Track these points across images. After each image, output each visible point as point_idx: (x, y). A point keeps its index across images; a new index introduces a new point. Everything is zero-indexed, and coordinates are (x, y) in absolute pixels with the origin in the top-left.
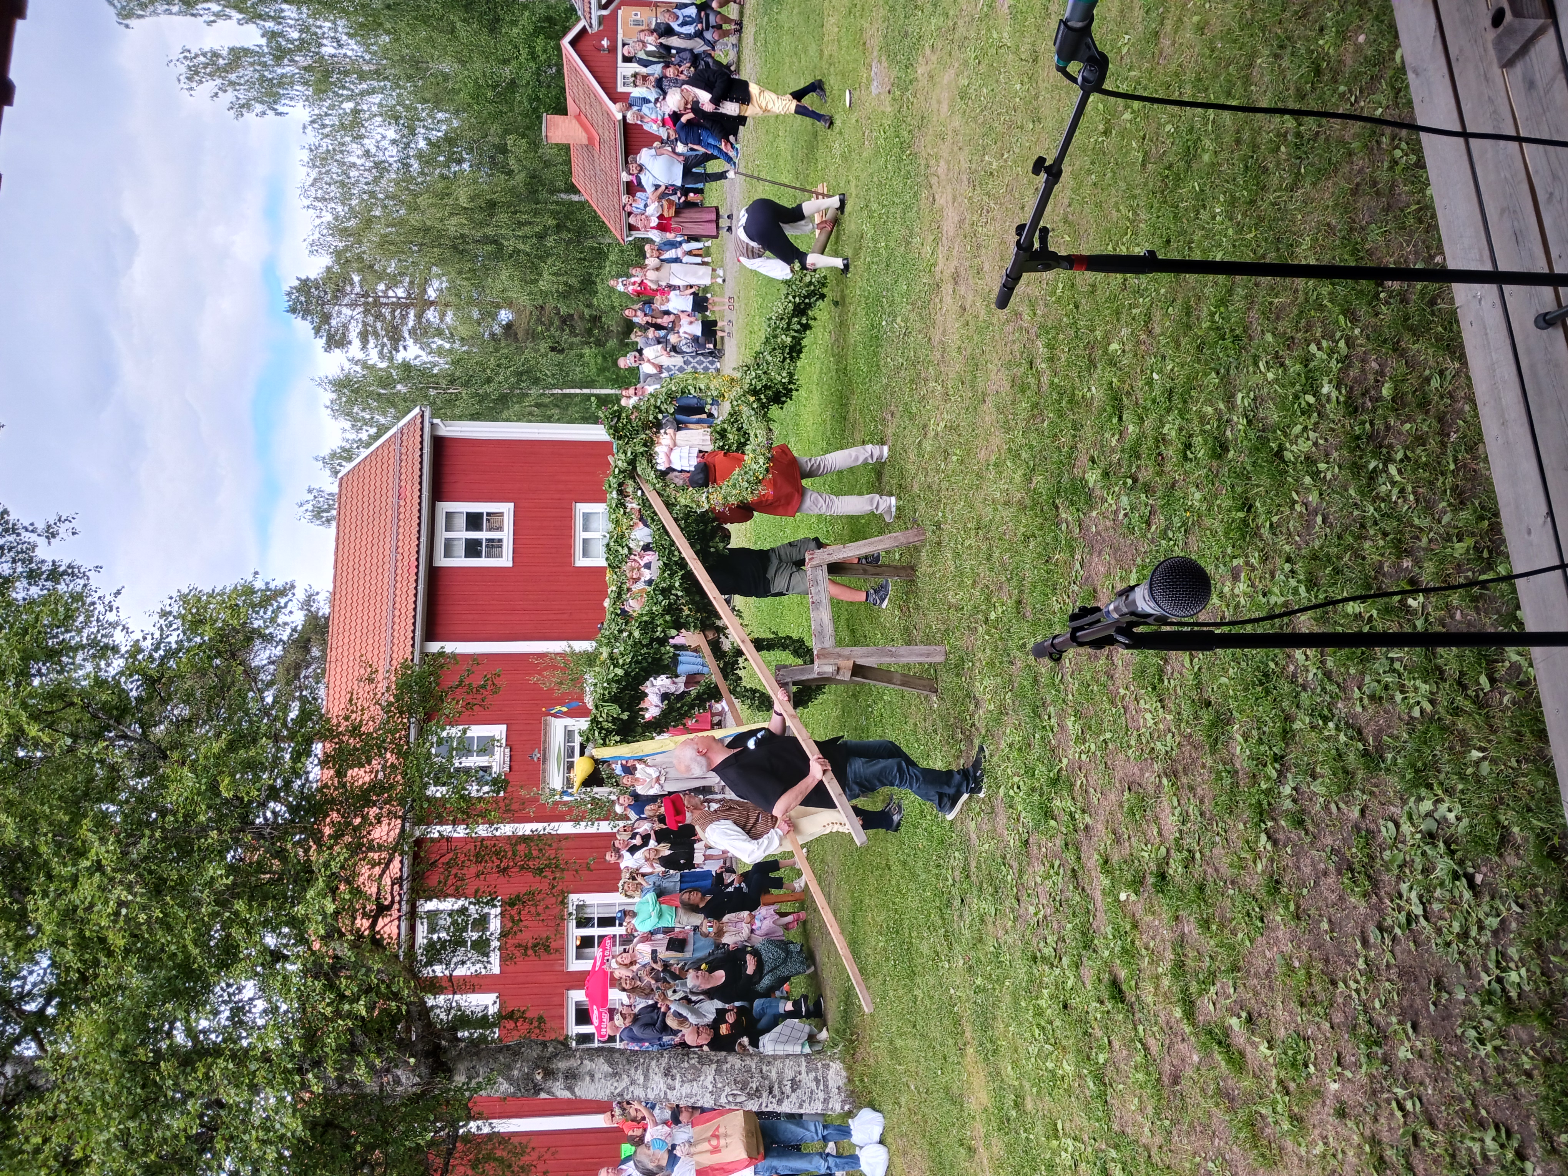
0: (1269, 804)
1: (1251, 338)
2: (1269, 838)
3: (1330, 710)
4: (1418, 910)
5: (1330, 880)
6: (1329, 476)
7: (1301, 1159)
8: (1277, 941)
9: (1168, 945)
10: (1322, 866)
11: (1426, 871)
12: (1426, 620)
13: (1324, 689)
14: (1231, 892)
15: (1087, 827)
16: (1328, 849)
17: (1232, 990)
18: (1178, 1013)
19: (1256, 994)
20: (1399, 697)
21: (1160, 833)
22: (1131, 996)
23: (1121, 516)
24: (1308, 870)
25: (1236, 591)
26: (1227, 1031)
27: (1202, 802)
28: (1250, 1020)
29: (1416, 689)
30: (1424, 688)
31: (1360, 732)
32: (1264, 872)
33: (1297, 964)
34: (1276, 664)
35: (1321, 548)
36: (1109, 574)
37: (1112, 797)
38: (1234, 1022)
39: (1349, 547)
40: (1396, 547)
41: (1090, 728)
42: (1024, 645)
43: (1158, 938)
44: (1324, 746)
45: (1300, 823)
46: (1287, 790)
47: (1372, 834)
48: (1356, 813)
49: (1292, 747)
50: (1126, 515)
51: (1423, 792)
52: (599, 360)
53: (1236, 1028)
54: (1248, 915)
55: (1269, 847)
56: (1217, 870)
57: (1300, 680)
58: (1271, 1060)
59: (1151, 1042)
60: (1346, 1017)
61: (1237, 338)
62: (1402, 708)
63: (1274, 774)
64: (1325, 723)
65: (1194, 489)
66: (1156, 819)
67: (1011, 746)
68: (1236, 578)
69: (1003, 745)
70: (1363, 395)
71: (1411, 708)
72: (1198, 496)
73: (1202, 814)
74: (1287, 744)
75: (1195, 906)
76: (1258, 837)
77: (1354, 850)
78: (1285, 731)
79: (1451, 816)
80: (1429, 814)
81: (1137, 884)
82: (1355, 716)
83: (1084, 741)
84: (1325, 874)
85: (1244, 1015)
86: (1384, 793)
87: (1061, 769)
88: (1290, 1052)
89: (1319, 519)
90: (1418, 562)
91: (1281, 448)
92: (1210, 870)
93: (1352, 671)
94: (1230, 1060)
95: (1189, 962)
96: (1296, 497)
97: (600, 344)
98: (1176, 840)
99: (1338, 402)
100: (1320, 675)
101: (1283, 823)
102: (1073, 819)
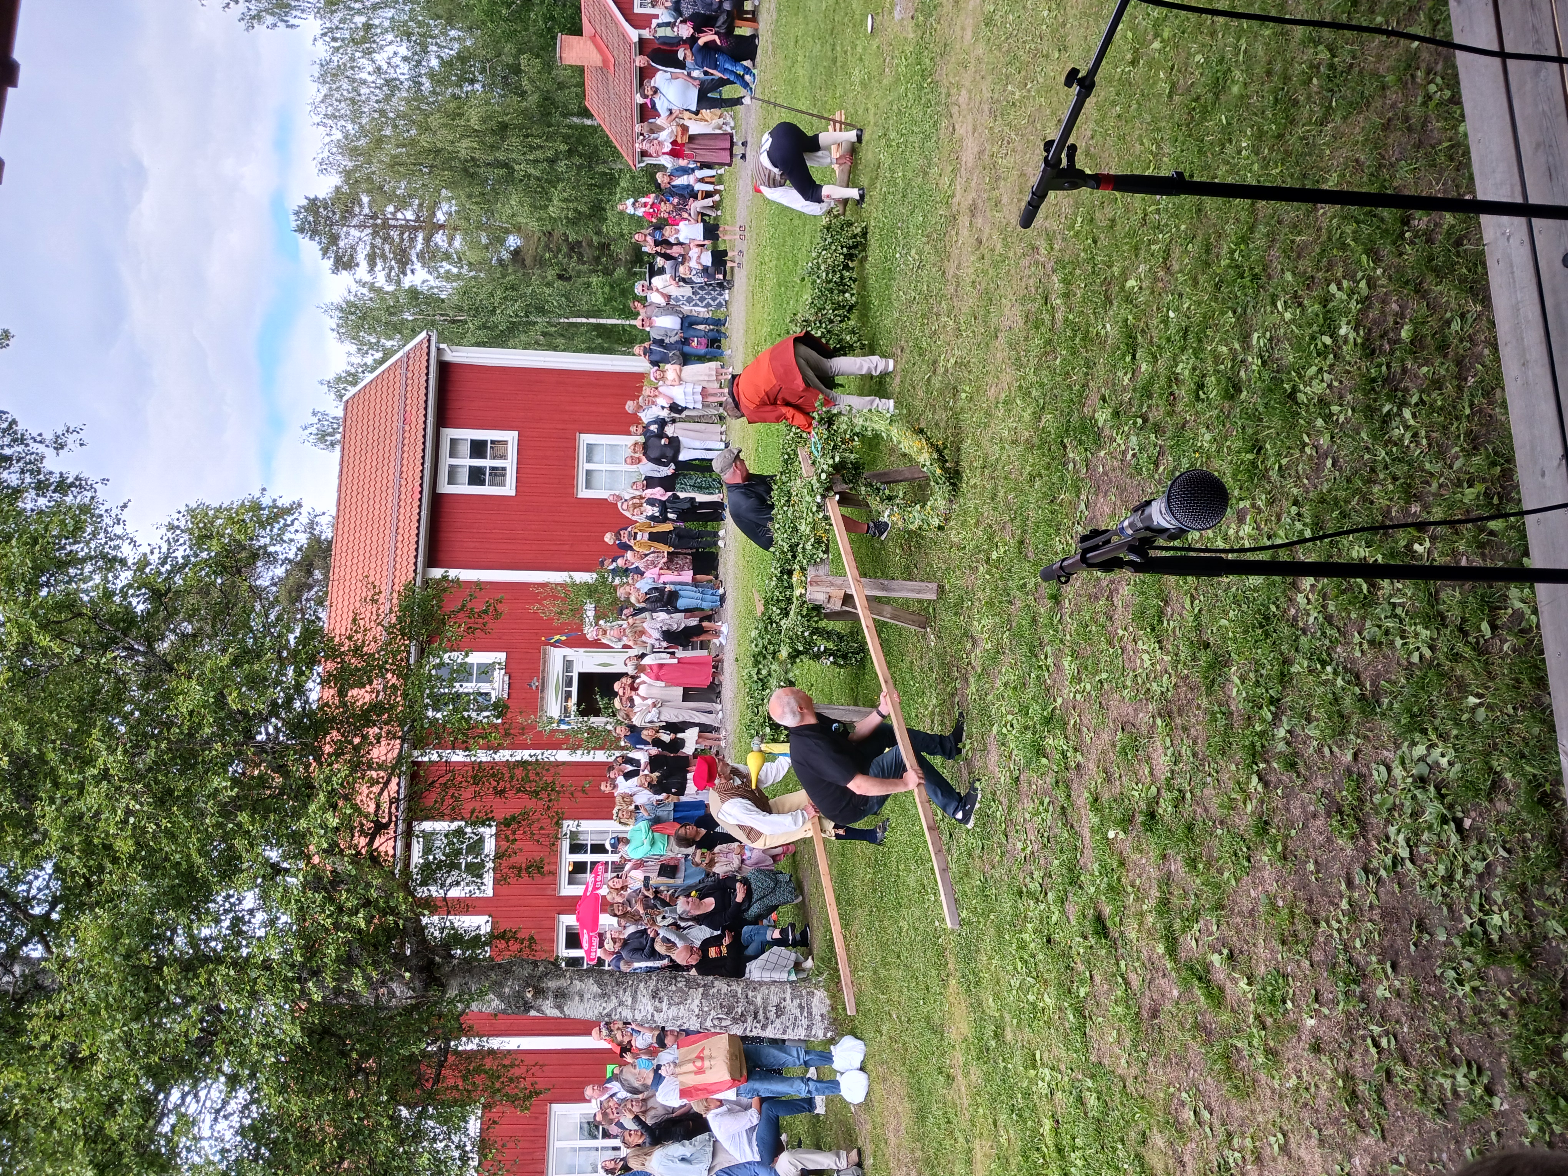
0: (1263, 746)
1: (1270, 277)
2: (1260, 779)
3: (1329, 654)
4: (1404, 853)
5: (1318, 823)
6: (1342, 419)
7: (1273, 1091)
8: (1262, 881)
9: (1155, 883)
10: (1312, 808)
11: (1415, 815)
13: (1324, 634)
14: (1219, 832)
15: (1078, 765)
16: (1319, 792)
17: (1215, 928)
18: (1161, 949)
19: (1239, 931)
20: (1399, 642)
21: (1152, 773)
22: (1114, 933)
23: (1129, 457)
24: (1297, 812)
25: (1241, 534)
26: (1208, 967)
27: (1195, 743)
28: (1231, 956)
29: (1417, 635)
30: (1425, 633)
31: (1357, 677)
32: (1253, 813)
33: (1281, 903)
34: (1278, 607)
35: (1329, 491)
36: (1113, 514)
37: (1105, 736)
38: (1216, 958)
39: (1358, 491)
40: (1406, 492)
41: (1086, 668)
42: (1025, 585)
43: (1145, 876)
44: (1320, 690)
45: (1293, 765)
46: (1281, 733)
47: (1362, 778)
48: (1349, 757)
49: (1289, 691)
50: (1134, 455)
51: (1417, 736)
52: (607, 289)
53: (1217, 964)
54: (1236, 854)
55: (1260, 788)
56: (1206, 810)
57: (1301, 624)
58: (1250, 996)
59: (1132, 977)
60: (1327, 956)
61: (1256, 277)
62: (1401, 653)
63: (1269, 717)
64: (1323, 667)
65: (1204, 430)
66: (1148, 759)
67: (1006, 685)
68: (1241, 520)
69: (998, 684)
70: (1382, 337)
71: (1410, 654)
72: (1208, 437)
73: (1195, 755)
74: (1284, 687)
75: (1183, 845)
76: (1249, 779)
77: (1344, 793)
78: (1283, 674)
79: (1444, 761)
80: (1422, 759)
81: (1126, 822)
82: (1353, 661)
83: (1080, 681)
84: (1315, 816)
85: (1225, 951)
86: (1378, 738)
87: (1055, 708)
88: (1269, 989)
89: (1329, 463)
90: (1426, 508)
91: (1295, 390)
92: (1199, 810)
93: (1353, 616)
94: (1209, 995)
95: (1175, 900)
96: (1307, 440)
97: (607, 272)
98: (1168, 780)
99: (1355, 344)
100: (1321, 619)
101: (1275, 765)
102: (1065, 757)
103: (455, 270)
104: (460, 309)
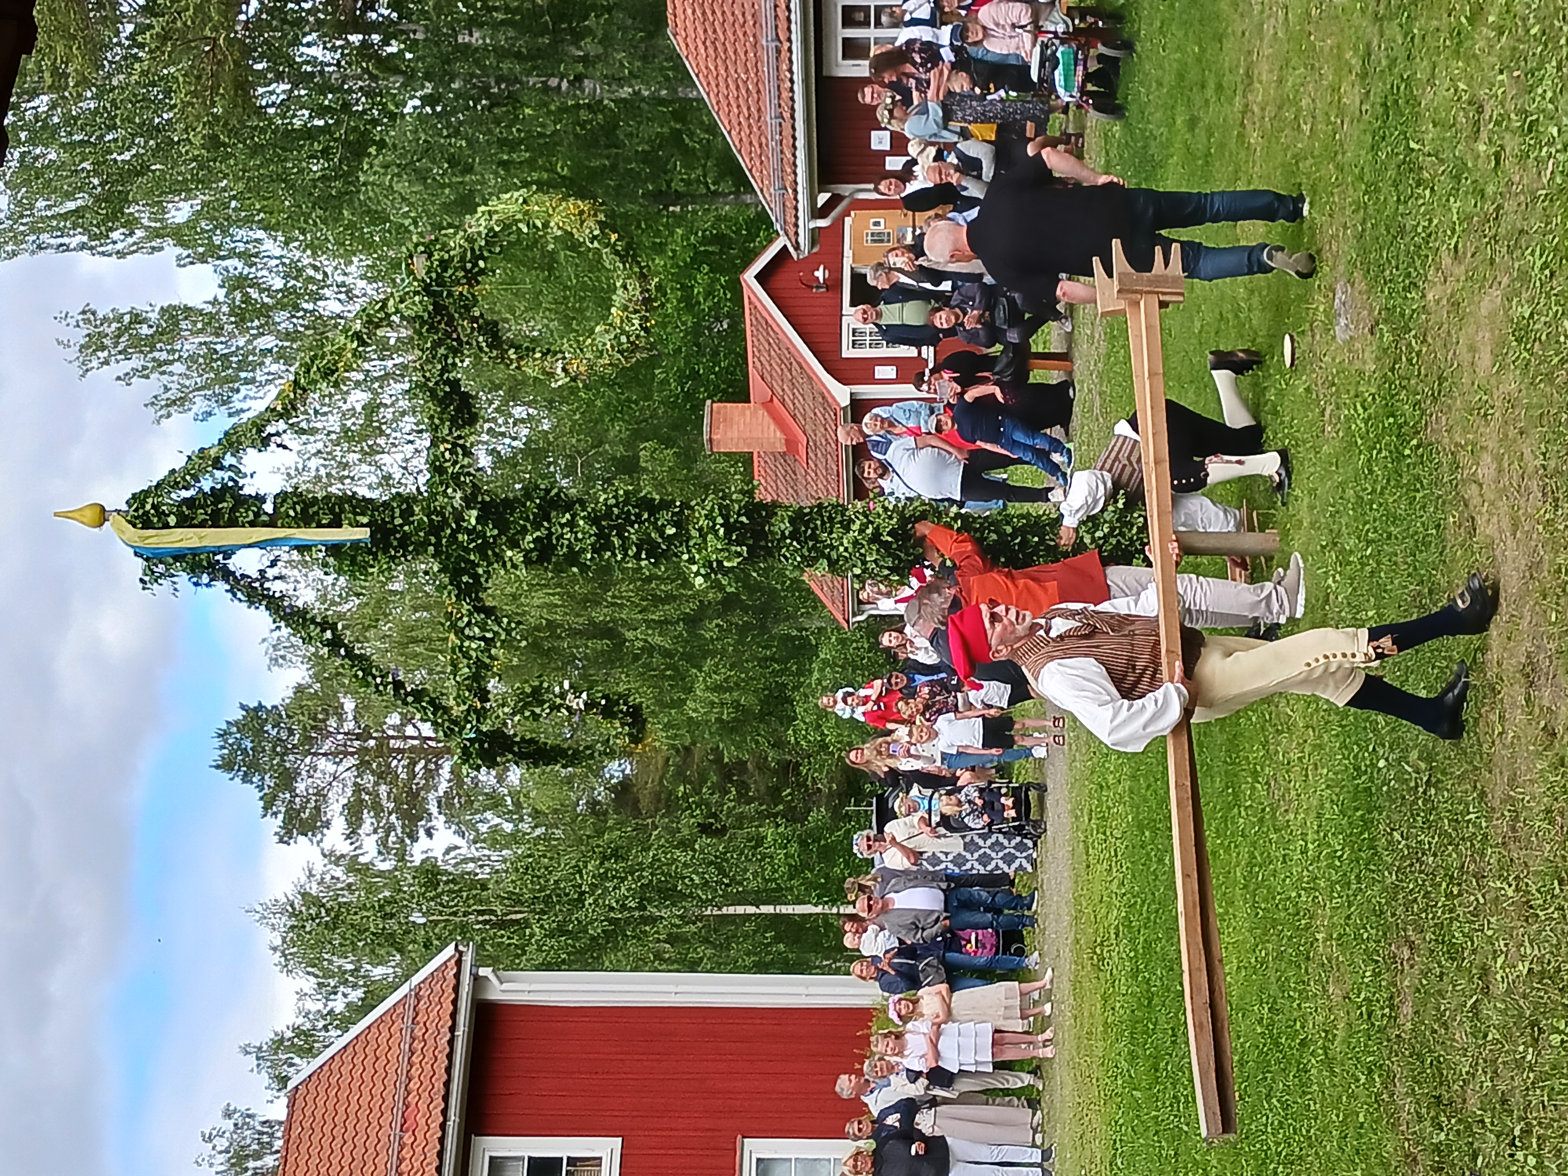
52: (794, 848)
97: (794, 816)
103: (508, 827)
104: (516, 900)
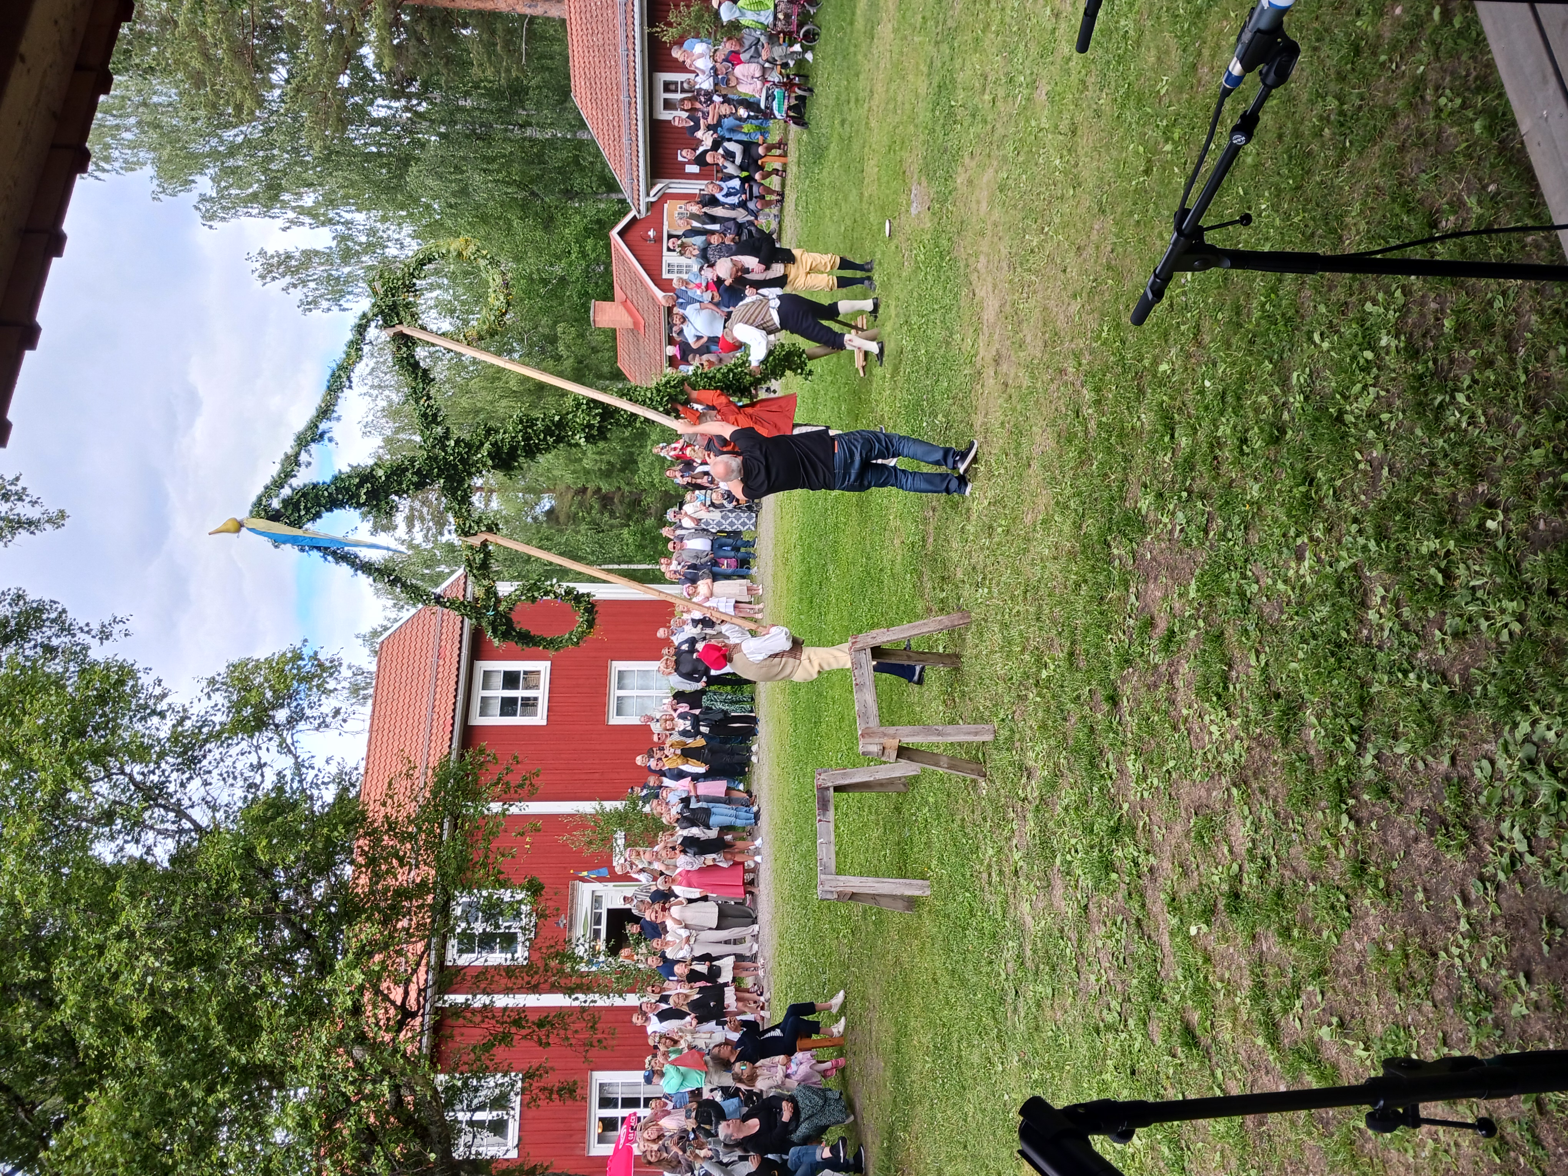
0: (1349, 782)
1: (1303, 317)
2: (1351, 818)
3: (1410, 663)
4: (1521, 846)
5: (1422, 845)
6: (1393, 425)
7: (1408, 1168)
8: (1367, 929)
9: (1246, 970)
10: (1412, 832)
11: (1527, 802)
12: (1508, 538)
13: (1402, 644)
14: (1312, 888)
15: (1151, 870)
16: (1418, 812)
17: (1319, 998)
18: (1260, 1042)
19: (1347, 994)
20: (1484, 624)
21: (1231, 851)
22: (1206, 1040)
24: (1396, 842)
25: (1301, 572)
26: (1316, 1046)
27: (1275, 801)
28: (1342, 1024)
29: (1503, 611)
30: (1511, 606)
31: (1444, 676)
32: (1347, 856)
33: (1391, 947)
34: (1348, 632)
35: (1389, 497)
36: (1165, 597)
37: (1178, 829)
38: (1324, 1032)
39: (1420, 487)
40: (1471, 473)
41: (1152, 762)
42: (1078, 697)
43: (1234, 966)
44: (1405, 702)
45: (1384, 791)
46: (1368, 759)
47: (1464, 781)
48: (1446, 761)
49: (1371, 713)
50: (1182, 530)
51: (1518, 715)
53: (1327, 1039)
54: (1333, 907)
55: (1352, 828)
56: (1295, 870)
57: (1375, 642)
58: (1368, 1062)
59: (1232, 1086)
60: (1450, 990)
61: (1288, 320)
62: (1488, 635)
63: (1353, 747)
64: (1406, 675)
65: (1251, 483)
66: (1227, 837)
67: (1066, 809)
68: (1300, 558)
69: (1059, 809)
70: (1424, 336)
71: (1498, 634)
72: (1256, 487)
73: (1277, 815)
74: (1365, 713)
75: (1273, 915)
76: (1338, 822)
77: (1446, 803)
78: (1362, 699)
79: (1551, 735)
80: (1527, 739)
81: (1208, 913)
82: (1438, 662)
83: (1145, 778)
84: (1416, 840)
85: (1335, 1020)
86: (1474, 731)
87: (1122, 816)
88: (1390, 1046)
89: (1385, 472)
90: (1495, 483)
91: (1341, 412)
92: (1288, 873)
93: (1431, 614)
94: (1322, 1077)
95: (1271, 981)
96: (1358, 456)
98: (1250, 851)
99: (1398, 352)
100: (1396, 628)
101: (1366, 797)
102: (1136, 864)
